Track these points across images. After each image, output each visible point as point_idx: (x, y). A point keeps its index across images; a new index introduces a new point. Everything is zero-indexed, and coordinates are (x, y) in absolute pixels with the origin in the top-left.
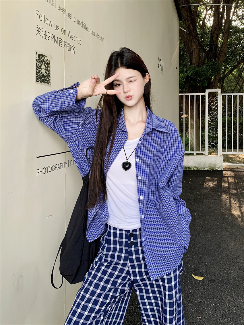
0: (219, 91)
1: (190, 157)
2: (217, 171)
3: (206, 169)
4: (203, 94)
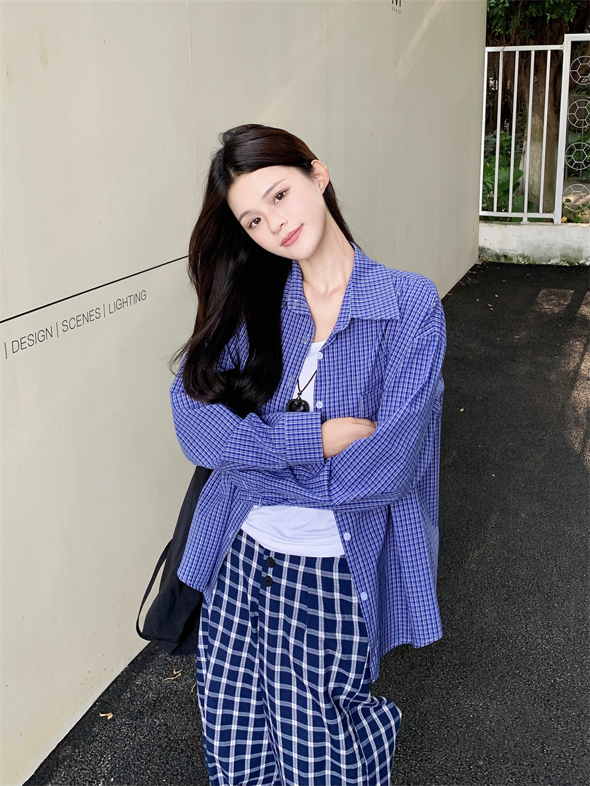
1: (511, 228)
2: (582, 267)
3: (553, 262)
4: (557, 47)
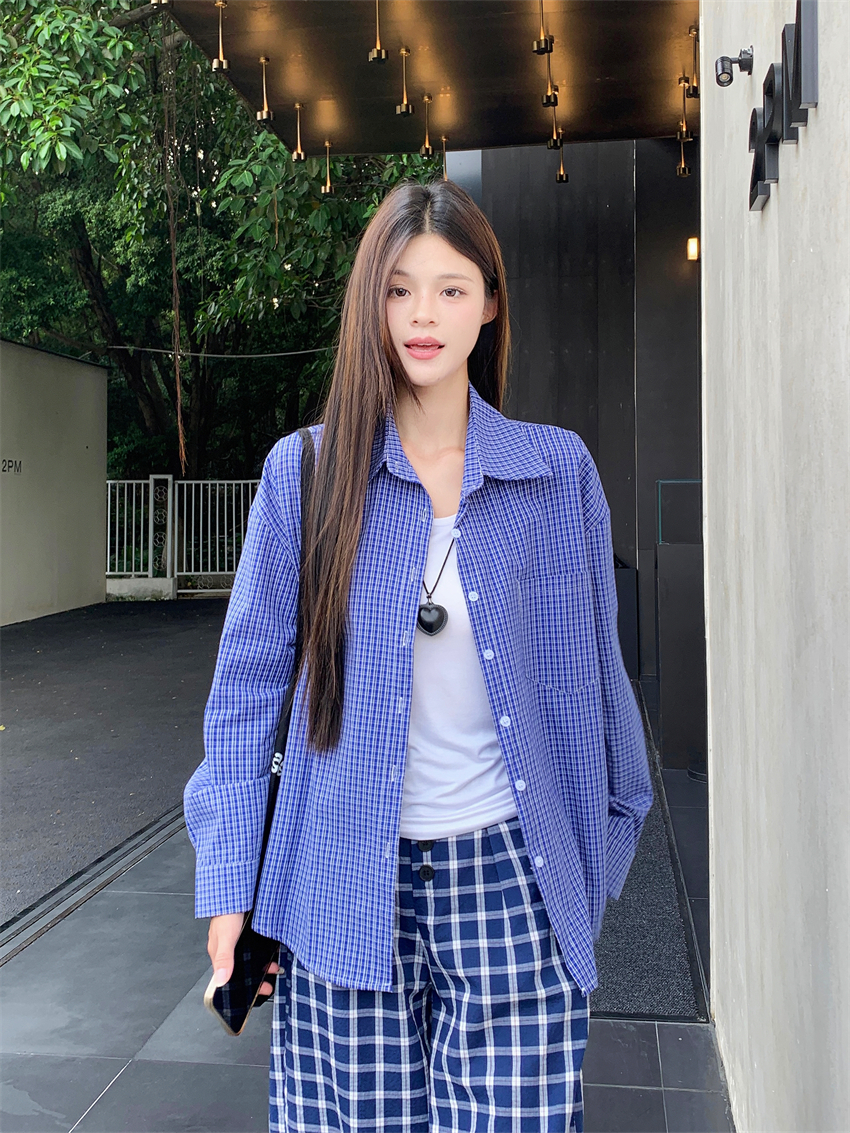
0: (170, 478)
1: (124, 580)
2: (163, 600)
3: (147, 599)
4: (146, 482)
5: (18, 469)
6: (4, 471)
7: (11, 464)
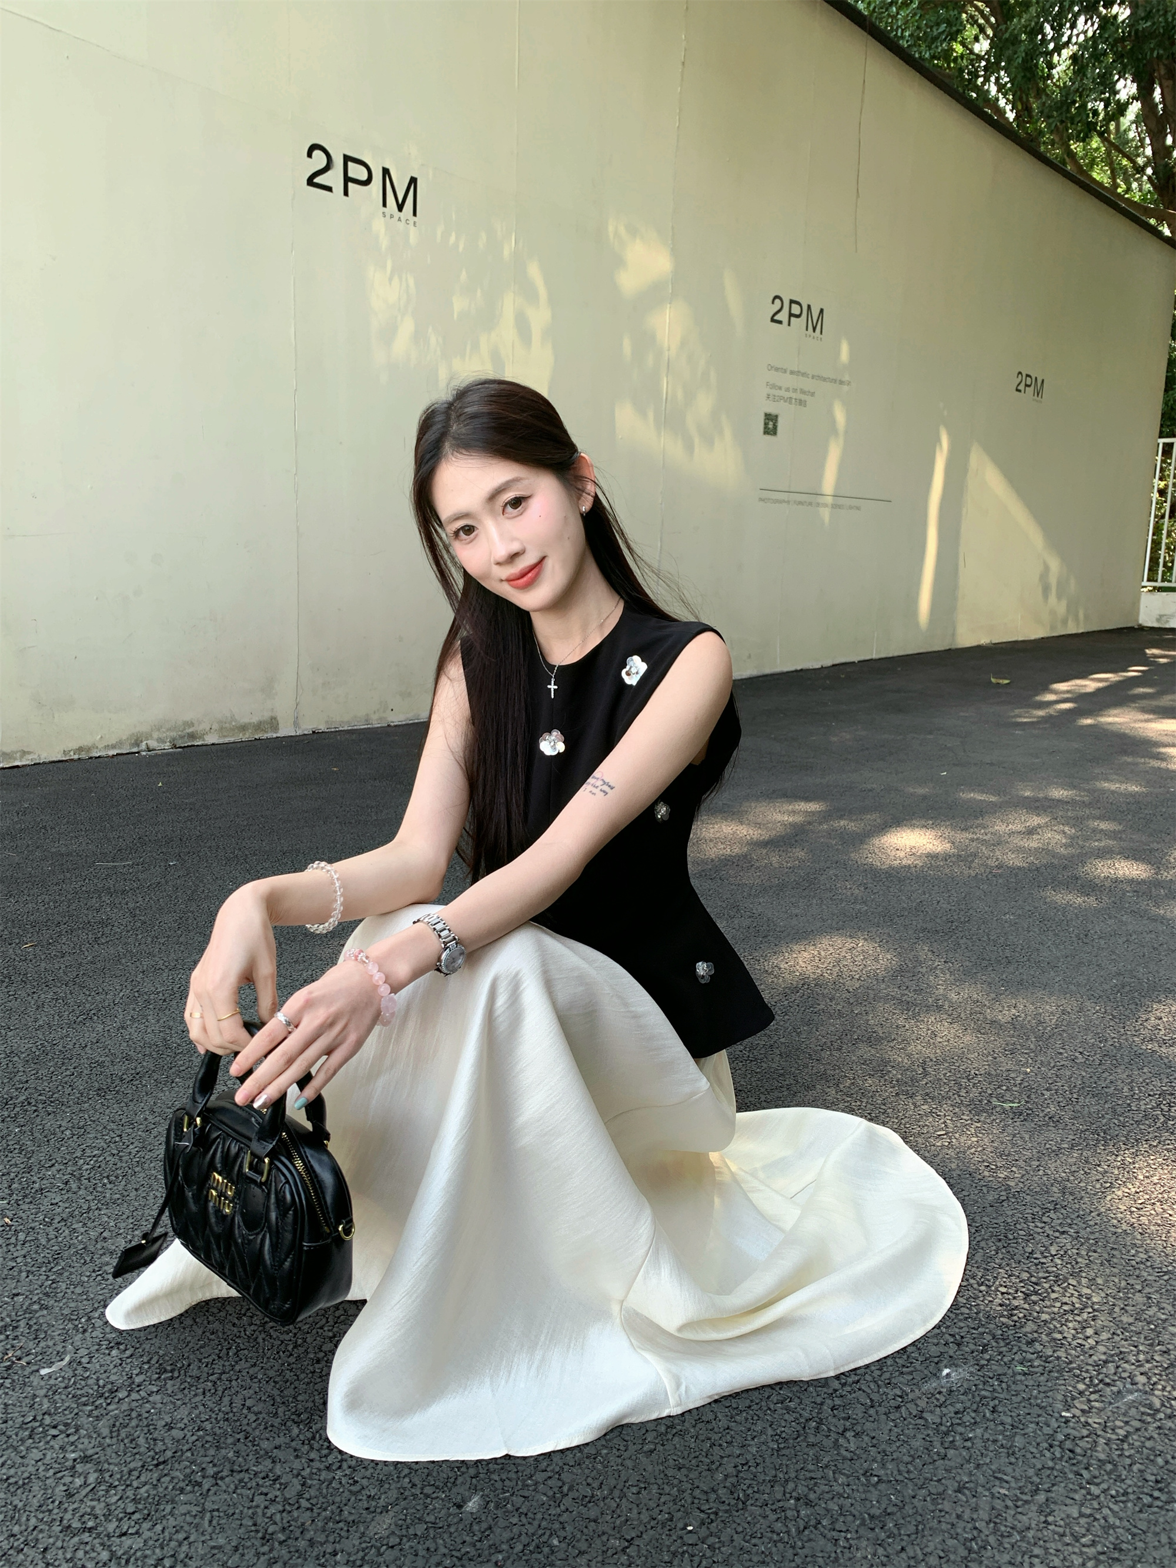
5: (1038, 393)
6: (1020, 391)
7: (1028, 383)
